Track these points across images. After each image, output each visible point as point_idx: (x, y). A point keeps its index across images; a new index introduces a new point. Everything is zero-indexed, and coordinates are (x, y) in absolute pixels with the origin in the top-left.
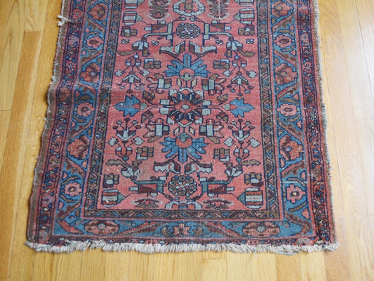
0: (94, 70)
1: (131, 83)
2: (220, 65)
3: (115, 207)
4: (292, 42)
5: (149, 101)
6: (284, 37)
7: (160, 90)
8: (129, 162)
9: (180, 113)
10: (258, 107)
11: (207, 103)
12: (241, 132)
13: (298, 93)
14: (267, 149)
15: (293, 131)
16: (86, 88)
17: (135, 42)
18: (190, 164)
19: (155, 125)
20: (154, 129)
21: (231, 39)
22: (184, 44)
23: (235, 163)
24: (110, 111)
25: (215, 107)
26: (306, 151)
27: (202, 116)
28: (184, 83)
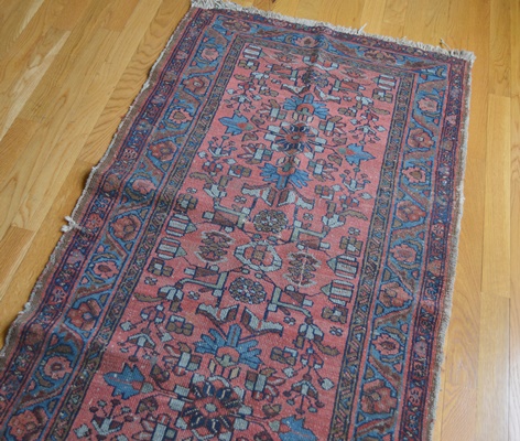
0: (91, 310)
1: (139, 347)
2: (281, 356)
4: (400, 350)
5: (158, 382)
6: (390, 340)
7: (180, 370)
9: (200, 414)
11: (245, 410)
13: (391, 433)
16: (70, 335)
17: (166, 286)
19: (156, 423)
20: (152, 430)
21: (309, 321)
22: (237, 310)
24: (94, 380)
25: (256, 421)
27: (232, 430)
28: (219, 369)
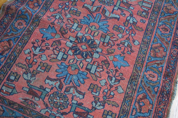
1: (56, 19)
2: (118, 29)
3: (8, 97)
4: (170, 32)
5: (63, 34)
6: (166, 27)
7: (73, 30)
8: (31, 70)
9: (79, 50)
10: (132, 66)
11: (99, 50)
12: (114, 78)
13: (162, 67)
14: (127, 98)
15: (150, 92)
16: (27, 11)
18: (70, 87)
19: (59, 51)
20: (57, 54)
21: (131, 15)
22: (100, 7)
23: (101, 99)
24: (35, 31)
25: (103, 55)
26: (153, 110)
27: (92, 58)
28: (90, 31)
